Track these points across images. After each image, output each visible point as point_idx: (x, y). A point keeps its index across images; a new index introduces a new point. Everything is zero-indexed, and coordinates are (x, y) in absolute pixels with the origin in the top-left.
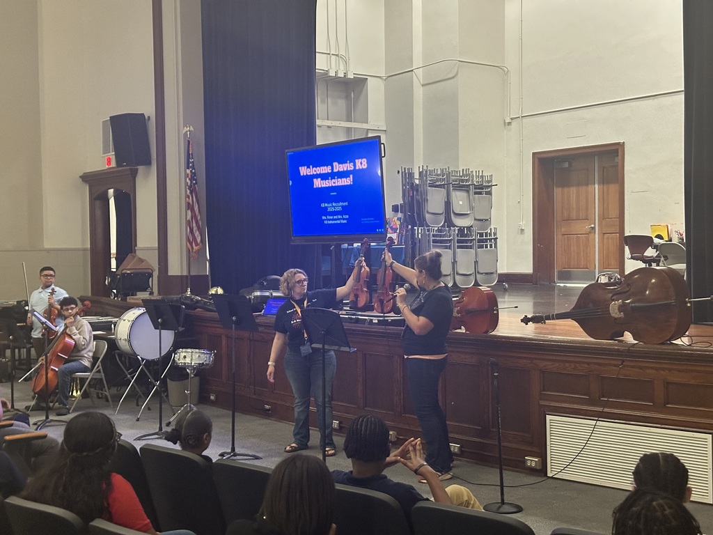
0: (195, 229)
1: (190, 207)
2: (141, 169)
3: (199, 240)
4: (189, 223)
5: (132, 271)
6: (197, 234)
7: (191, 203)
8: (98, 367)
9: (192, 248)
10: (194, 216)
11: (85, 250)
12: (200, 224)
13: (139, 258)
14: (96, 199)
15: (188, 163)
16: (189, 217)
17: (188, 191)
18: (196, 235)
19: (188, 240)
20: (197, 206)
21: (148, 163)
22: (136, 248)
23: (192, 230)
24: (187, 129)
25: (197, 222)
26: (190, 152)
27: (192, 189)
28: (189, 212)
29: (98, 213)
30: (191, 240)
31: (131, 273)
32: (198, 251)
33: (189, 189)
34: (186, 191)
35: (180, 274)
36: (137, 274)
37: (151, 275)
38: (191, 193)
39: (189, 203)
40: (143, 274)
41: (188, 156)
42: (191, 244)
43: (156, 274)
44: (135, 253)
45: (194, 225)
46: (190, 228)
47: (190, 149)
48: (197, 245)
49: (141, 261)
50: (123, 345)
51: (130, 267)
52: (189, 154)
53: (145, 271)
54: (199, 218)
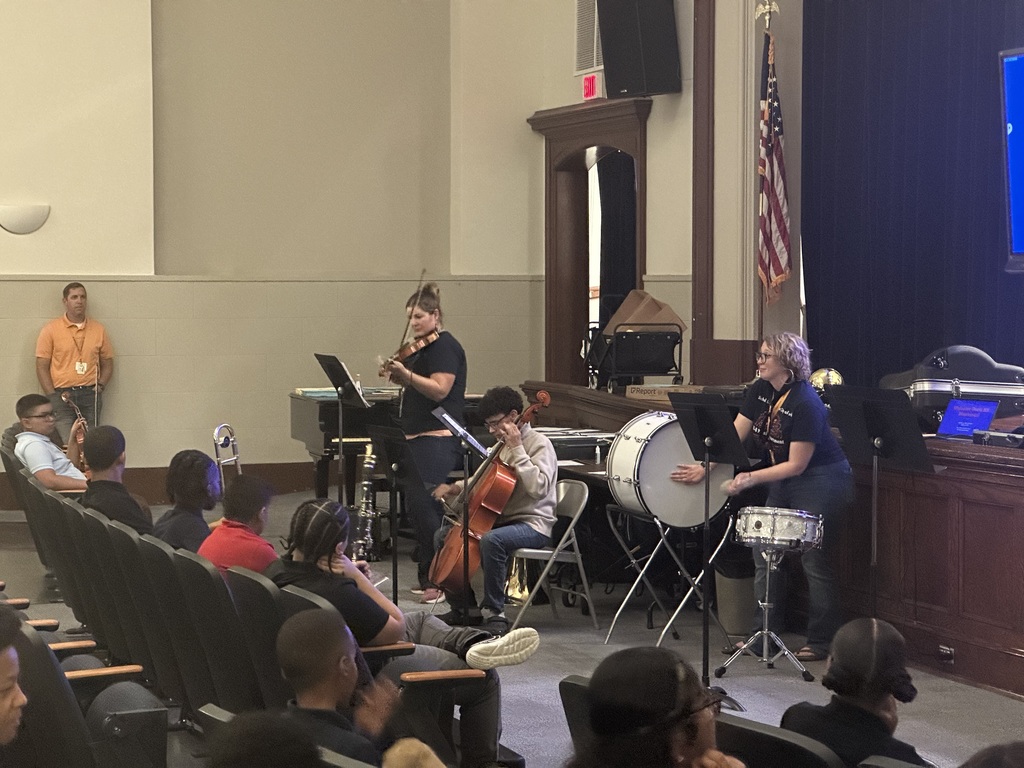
0: (776, 235)
1: (765, 185)
2: (659, 101)
3: (783, 260)
4: (762, 223)
5: (638, 329)
6: (780, 246)
7: (769, 178)
8: (569, 538)
9: (769, 279)
10: (773, 207)
11: (534, 280)
12: (788, 225)
13: (653, 300)
14: (561, 168)
15: (764, 85)
16: (763, 209)
17: (763, 150)
18: (777, 250)
19: (761, 261)
20: (781, 183)
21: (674, 87)
22: (644, 278)
23: (768, 240)
24: (762, 9)
25: (780, 221)
26: (770, 62)
27: (772, 146)
28: (764, 198)
29: (564, 200)
30: (766, 262)
31: (635, 334)
32: (782, 286)
33: (766, 146)
34: (757, 151)
35: (740, 339)
36: (647, 337)
37: (677, 339)
38: (769, 154)
39: (763, 178)
40: (661, 336)
41: (766, 70)
42: (766, 270)
43: (687, 336)
44: (642, 287)
45: (774, 227)
46: (764, 233)
47: (771, 54)
48: (779, 271)
49: (657, 306)
50: (624, 493)
51: (631, 319)
52: (766, 66)
53: (666, 329)
54: (785, 211)
